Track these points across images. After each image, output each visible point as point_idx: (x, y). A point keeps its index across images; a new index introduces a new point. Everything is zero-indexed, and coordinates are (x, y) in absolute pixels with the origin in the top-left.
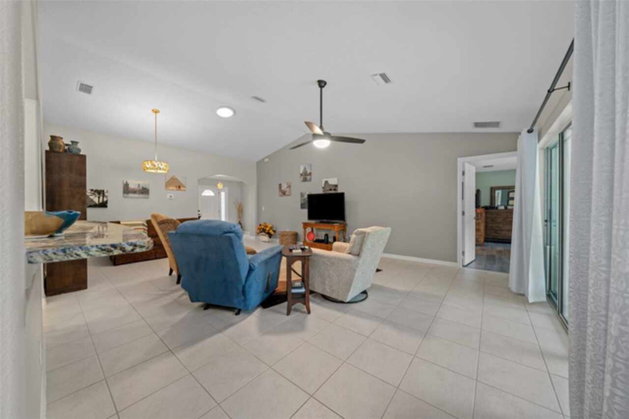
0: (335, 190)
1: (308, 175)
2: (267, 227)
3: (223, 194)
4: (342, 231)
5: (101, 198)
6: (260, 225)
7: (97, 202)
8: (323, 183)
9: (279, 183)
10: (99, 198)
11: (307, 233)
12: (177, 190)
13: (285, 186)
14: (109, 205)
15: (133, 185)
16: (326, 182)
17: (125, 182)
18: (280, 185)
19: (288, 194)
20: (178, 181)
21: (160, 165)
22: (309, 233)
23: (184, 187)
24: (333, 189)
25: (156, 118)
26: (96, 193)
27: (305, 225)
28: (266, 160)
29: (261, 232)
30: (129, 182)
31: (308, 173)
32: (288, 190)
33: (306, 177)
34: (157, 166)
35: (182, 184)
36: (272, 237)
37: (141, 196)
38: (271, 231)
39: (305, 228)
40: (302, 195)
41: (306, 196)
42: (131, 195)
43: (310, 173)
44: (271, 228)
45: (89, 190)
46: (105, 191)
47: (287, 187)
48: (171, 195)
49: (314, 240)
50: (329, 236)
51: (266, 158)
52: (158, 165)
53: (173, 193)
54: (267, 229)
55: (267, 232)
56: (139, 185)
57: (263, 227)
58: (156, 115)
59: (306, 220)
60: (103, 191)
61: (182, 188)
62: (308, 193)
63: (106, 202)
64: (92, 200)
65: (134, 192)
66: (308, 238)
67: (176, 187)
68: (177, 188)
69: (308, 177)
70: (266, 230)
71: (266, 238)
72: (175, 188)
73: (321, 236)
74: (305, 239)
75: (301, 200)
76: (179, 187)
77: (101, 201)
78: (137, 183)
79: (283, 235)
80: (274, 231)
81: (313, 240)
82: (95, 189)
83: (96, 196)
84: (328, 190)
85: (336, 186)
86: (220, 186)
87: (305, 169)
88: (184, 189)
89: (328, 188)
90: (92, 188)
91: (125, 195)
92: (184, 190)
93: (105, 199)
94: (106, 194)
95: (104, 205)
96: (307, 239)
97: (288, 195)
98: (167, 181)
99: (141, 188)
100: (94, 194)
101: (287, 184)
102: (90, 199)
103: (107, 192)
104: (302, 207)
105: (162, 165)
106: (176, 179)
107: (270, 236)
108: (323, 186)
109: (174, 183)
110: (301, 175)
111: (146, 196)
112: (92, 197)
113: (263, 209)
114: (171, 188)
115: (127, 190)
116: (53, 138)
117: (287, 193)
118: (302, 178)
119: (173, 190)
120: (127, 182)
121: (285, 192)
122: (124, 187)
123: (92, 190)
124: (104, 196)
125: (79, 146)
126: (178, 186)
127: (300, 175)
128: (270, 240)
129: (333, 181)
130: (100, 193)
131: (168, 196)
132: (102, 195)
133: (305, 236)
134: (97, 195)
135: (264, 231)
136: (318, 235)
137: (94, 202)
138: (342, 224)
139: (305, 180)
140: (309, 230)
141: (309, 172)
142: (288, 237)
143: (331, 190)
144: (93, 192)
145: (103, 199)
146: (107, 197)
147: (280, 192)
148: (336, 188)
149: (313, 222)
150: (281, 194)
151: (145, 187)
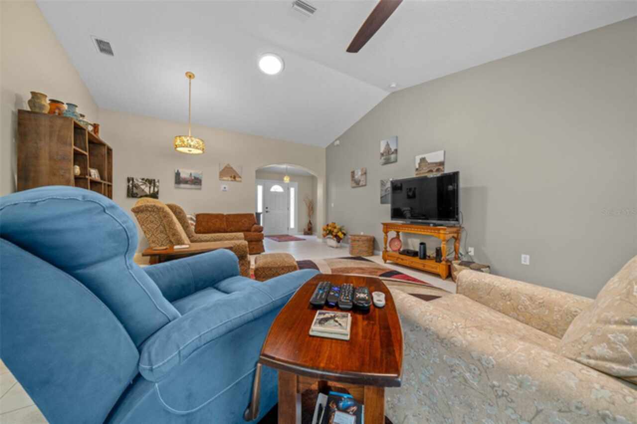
0: (438, 170)
1: (393, 153)
2: (335, 228)
3: (292, 190)
4: (454, 240)
5: (152, 188)
6: (328, 225)
7: (148, 193)
8: (418, 161)
9: (352, 170)
10: (150, 188)
11: (389, 239)
12: (232, 181)
13: (360, 173)
14: (160, 195)
15: (184, 174)
16: (423, 160)
17: (176, 171)
18: (353, 173)
19: (364, 184)
20: (234, 171)
21: (190, 141)
22: (392, 239)
23: (240, 177)
24: (435, 169)
25: (190, 83)
26: (147, 183)
27: (387, 227)
28: (338, 142)
29: (328, 234)
30: (180, 171)
31: (393, 150)
32: (363, 179)
33: (389, 157)
34: (186, 143)
35: (238, 175)
36: (341, 241)
37: (193, 186)
38: (340, 234)
39: (386, 233)
40: (383, 184)
41: (389, 185)
42: (182, 186)
43: (396, 150)
44: (340, 230)
45: (140, 179)
46: (156, 181)
47: (362, 175)
48: (226, 186)
49: (401, 250)
50: (427, 246)
51: (336, 140)
52: (188, 140)
53: (227, 184)
54: (335, 230)
55: (334, 234)
56: (191, 174)
57: (330, 228)
58: (190, 81)
59: (388, 220)
60: (154, 180)
61: (237, 179)
62: (391, 180)
63: (157, 192)
64: (143, 190)
65: (186, 182)
66: (390, 246)
67: (231, 177)
68: (232, 179)
69: (393, 157)
70: (333, 231)
71: (333, 242)
72: (230, 179)
73: (414, 244)
74: (386, 248)
75: (382, 190)
76: (235, 178)
77: (152, 192)
78: (189, 172)
79: (356, 239)
80: (345, 234)
81: (399, 250)
82: (146, 178)
83: (146, 186)
85: (442, 164)
86: (287, 179)
87: (388, 145)
88: (239, 179)
89: (425, 169)
90: (143, 177)
91: (177, 185)
92: (240, 181)
93: (156, 190)
94: (157, 184)
95: (155, 195)
96: (389, 249)
97: (362, 186)
98: (221, 170)
99: (193, 178)
100: (145, 183)
101: (362, 170)
102: (142, 188)
103: (158, 181)
104: (383, 200)
105: (192, 141)
106: (232, 168)
107: (339, 240)
108: (417, 166)
109: (230, 173)
110: (382, 155)
111: (198, 187)
112: (143, 187)
113: (333, 205)
114: (225, 178)
115: (179, 180)
116: (34, 94)
117: (361, 183)
118: (382, 160)
119: (228, 180)
120: (178, 171)
121: (360, 181)
122: (176, 177)
123: (143, 179)
124: (155, 186)
125: (78, 111)
126: (233, 176)
127: (379, 155)
128: (339, 245)
129: (434, 157)
130: (151, 182)
131: (222, 188)
132: (153, 184)
133: (386, 244)
134: (149, 185)
135: (331, 232)
136: (406, 244)
137: (145, 192)
138: (454, 226)
139: (387, 162)
140: (392, 234)
141: (393, 148)
142: (361, 243)
143: (431, 171)
144: (144, 181)
145: (154, 189)
146: (158, 187)
147: (353, 182)
148: (441, 167)
149: (400, 222)
150: (354, 185)
151: (197, 176)
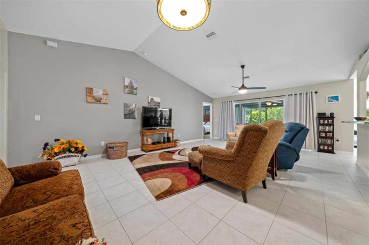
1: (135, 89)
8: (150, 99)
13: (101, 92)
16: (152, 99)
18: (90, 89)
24: (157, 105)
31: (135, 87)
32: (105, 98)
40: (126, 106)
41: (132, 108)
47: (103, 95)
69: (134, 91)
84: (153, 106)
85: (159, 103)
87: (131, 82)
89: (153, 104)
97: (104, 103)
108: (149, 101)
110: (126, 87)
117: (103, 101)
118: (127, 90)
121: (101, 99)
129: (157, 99)
139: (131, 93)
147: (91, 98)
148: (159, 105)
150: (92, 101)
